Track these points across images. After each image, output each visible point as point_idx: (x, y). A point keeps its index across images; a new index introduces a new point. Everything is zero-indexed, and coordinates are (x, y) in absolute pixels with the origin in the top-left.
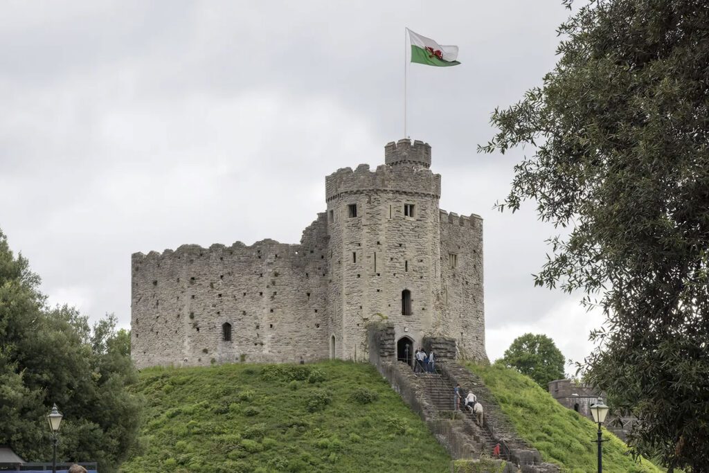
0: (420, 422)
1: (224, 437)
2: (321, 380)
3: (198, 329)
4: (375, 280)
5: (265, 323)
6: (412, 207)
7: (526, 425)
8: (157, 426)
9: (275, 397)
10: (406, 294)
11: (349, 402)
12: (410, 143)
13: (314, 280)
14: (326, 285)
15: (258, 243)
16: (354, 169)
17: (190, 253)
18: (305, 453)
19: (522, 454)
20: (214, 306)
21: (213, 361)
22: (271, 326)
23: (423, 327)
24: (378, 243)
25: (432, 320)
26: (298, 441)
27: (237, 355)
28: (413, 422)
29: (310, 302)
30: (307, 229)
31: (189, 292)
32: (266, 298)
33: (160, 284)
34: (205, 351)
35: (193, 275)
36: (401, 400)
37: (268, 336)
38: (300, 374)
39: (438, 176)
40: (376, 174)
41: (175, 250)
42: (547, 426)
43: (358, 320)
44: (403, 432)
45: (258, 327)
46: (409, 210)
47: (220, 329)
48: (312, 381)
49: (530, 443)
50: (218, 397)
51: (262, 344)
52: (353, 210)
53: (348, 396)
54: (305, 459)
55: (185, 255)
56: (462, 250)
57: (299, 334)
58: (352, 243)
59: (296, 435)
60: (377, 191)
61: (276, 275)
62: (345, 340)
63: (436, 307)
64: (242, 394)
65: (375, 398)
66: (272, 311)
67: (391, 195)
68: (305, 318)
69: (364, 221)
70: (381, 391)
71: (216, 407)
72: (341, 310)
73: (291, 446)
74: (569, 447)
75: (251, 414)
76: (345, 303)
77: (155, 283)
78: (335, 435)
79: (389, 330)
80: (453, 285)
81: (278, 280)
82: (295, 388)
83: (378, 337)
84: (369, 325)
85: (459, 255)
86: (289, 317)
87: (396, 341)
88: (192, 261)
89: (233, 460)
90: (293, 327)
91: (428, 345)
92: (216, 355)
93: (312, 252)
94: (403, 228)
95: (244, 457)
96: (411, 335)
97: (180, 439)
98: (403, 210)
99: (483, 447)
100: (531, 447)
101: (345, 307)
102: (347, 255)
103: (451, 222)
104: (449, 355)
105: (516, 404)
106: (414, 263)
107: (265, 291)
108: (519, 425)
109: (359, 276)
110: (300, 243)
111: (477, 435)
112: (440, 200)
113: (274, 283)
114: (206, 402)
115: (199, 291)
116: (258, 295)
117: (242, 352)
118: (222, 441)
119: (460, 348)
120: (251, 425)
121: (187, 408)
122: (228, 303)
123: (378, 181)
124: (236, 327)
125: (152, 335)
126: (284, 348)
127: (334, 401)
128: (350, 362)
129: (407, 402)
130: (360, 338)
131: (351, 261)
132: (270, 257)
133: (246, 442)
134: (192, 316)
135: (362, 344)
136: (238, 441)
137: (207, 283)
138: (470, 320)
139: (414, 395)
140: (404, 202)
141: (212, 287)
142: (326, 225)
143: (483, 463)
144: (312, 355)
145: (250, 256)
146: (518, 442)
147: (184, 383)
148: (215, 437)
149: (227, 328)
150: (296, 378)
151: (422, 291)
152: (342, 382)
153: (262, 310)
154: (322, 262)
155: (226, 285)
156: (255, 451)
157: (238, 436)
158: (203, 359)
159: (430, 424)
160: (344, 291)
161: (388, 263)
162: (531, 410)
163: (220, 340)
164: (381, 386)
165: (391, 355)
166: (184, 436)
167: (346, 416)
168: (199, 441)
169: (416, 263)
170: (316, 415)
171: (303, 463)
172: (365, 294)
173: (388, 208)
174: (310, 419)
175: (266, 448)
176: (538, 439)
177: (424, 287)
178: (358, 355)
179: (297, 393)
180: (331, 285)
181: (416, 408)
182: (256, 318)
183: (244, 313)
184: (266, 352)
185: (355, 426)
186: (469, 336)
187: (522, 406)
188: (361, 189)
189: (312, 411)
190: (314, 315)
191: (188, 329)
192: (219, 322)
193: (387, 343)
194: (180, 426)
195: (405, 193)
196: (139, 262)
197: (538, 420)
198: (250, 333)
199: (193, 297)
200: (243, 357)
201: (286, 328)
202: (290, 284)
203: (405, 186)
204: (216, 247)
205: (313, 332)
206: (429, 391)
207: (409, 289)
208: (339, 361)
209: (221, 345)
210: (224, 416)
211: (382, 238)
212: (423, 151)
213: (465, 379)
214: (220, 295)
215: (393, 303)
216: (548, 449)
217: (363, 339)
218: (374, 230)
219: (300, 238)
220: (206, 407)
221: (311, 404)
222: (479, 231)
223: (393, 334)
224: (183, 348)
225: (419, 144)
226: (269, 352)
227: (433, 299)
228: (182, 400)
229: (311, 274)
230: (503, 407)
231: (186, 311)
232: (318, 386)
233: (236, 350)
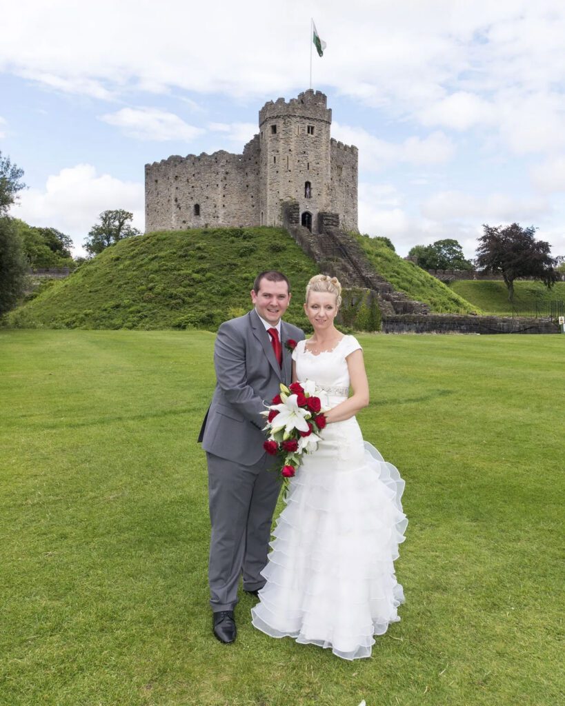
0: (313, 263)
1: (182, 272)
2: (251, 237)
3: (180, 208)
4: (288, 174)
5: (220, 204)
6: (313, 128)
7: (384, 268)
8: (141, 266)
9: (218, 247)
10: (308, 184)
11: (267, 251)
12: (313, 92)
13: (251, 177)
14: (258, 180)
15: (216, 153)
16: (274, 101)
17: (175, 161)
18: (232, 283)
19: (381, 286)
20: (189, 193)
21: (189, 228)
22: (224, 206)
23: (318, 206)
24: (290, 150)
25: (325, 202)
26: (229, 276)
27: (203, 224)
28: (308, 264)
29: (248, 191)
30: (247, 144)
31: (174, 185)
32: (220, 188)
33: (159, 182)
34: (184, 222)
35: (176, 174)
36: (301, 250)
37: (221, 212)
38: (238, 233)
39: (330, 110)
40: (289, 104)
41: (166, 159)
42: (396, 269)
43: (276, 200)
44: (301, 270)
45: (215, 207)
46: (311, 130)
47: (192, 208)
48: (245, 238)
49: (386, 279)
50: (182, 247)
51: (218, 217)
52: (274, 129)
53: (267, 247)
54: (232, 287)
55: (172, 162)
56: (345, 165)
57: (241, 211)
58: (273, 151)
59: (228, 271)
60: (289, 116)
61: (227, 173)
62: (268, 214)
63: (327, 194)
64: (197, 245)
65: (284, 249)
66: (224, 196)
67: (298, 119)
68: (245, 201)
69: (281, 136)
70: (289, 244)
71: (180, 253)
72: (266, 195)
73: (224, 279)
74: (410, 282)
75: (201, 258)
76: (268, 190)
77: (156, 181)
78: (255, 271)
79: (295, 206)
80: (339, 186)
81: (228, 177)
82: (233, 242)
83: (289, 211)
84: (283, 203)
85: (343, 168)
86: (235, 200)
87: (301, 214)
88: (176, 166)
89: (185, 287)
90: (238, 207)
91: (322, 216)
92: (190, 224)
93: (250, 159)
94: (307, 141)
95: (192, 286)
96: (311, 211)
97: (152, 274)
98: (306, 130)
99: (354, 281)
100: (387, 281)
101: (269, 192)
102: (270, 158)
103: (339, 147)
104: (334, 224)
105: (377, 255)
106: (313, 165)
107: (220, 184)
108: (378, 268)
109: (277, 172)
110: (242, 154)
111: (351, 272)
112: (331, 126)
113: (225, 178)
114: (175, 250)
115: (180, 185)
116: (215, 186)
117: (206, 222)
118: (180, 275)
119: (343, 225)
120: (200, 264)
121: (162, 254)
122: (197, 191)
123: (290, 110)
124: (202, 207)
125: (155, 214)
126: (231, 220)
127: (257, 250)
128: (271, 227)
129: (306, 251)
130: (278, 212)
131: (273, 163)
132: (223, 162)
133: (195, 275)
134: (176, 200)
135: (279, 216)
136: (190, 274)
137: (185, 179)
138: (349, 208)
139: (310, 247)
140: (307, 124)
141: (188, 182)
142: (259, 142)
143: (354, 291)
144: (249, 225)
145: (211, 161)
146: (378, 278)
147: (164, 239)
148: (176, 272)
149: (197, 207)
150: (234, 236)
151: (319, 183)
152: (264, 239)
153: (218, 197)
154: (256, 166)
155: (196, 180)
156: (200, 282)
157: (190, 272)
158: (183, 227)
159: (319, 265)
160: (269, 182)
161: (296, 163)
162: (387, 259)
163: (193, 214)
164: (289, 242)
165: (297, 222)
166: (156, 271)
167: (264, 260)
168: (165, 275)
169: (315, 165)
170: (244, 259)
171: (231, 290)
172: (281, 183)
173: (297, 127)
174: (239, 261)
175: (208, 279)
176: (391, 276)
177: (320, 181)
178: (276, 223)
179: (233, 245)
180: (261, 180)
181: (310, 254)
182: (214, 201)
183: (207, 198)
184: (220, 222)
185: (269, 266)
186: (348, 218)
187: (380, 256)
188: (279, 115)
189: (241, 256)
190: (251, 199)
191: (174, 208)
192: (192, 204)
193: (294, 214)
194: (155, 265)
195: (308, 118)
196: (149, 169)
197: (391, 265)
198: (211, 210)
199: (177, 188)
200: (206, 225)
201: (233, 207)
202: (236, 179)
203: (308, 114)
204: (190, 156)
205: (250, 210)
206: (321, 244)
207: (311, 181)
208: (264, 227)
209: (194, 219)
210: (184, 259)
211: (292, 147)
212: (322, 98)
213: (344, 238)
214: (193, 187)
215: (299, 190)
216: (398, 283)
217: (279, 213)
218: (287, 142)
219: (243, 151)
220: (174, 253)
221: (241, 251)
222: (356, 155)
223: (298, 209)
224: (171, 220)
225: (319, 93)
226: (221, 222)
227: (325, 189)
228: (161, 250)
229: (249, 174)
230: (368, 256)
231: (173, 198)
232: (248, 241)
233: (202, 221)
